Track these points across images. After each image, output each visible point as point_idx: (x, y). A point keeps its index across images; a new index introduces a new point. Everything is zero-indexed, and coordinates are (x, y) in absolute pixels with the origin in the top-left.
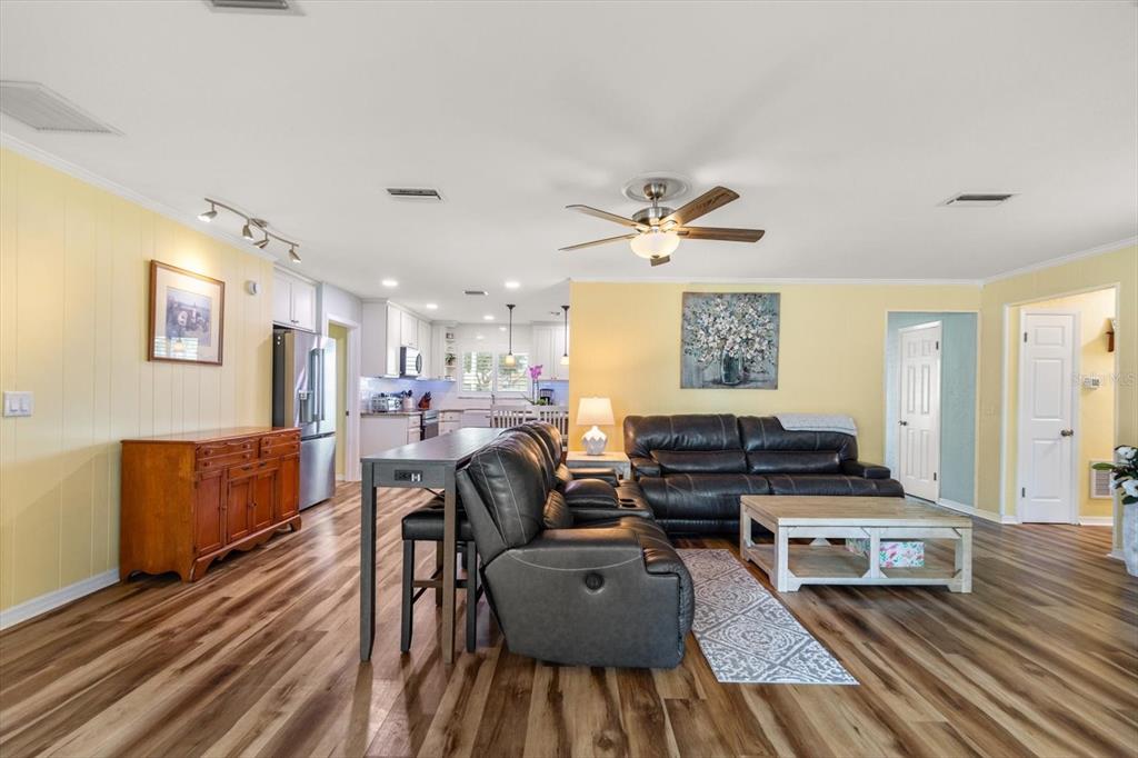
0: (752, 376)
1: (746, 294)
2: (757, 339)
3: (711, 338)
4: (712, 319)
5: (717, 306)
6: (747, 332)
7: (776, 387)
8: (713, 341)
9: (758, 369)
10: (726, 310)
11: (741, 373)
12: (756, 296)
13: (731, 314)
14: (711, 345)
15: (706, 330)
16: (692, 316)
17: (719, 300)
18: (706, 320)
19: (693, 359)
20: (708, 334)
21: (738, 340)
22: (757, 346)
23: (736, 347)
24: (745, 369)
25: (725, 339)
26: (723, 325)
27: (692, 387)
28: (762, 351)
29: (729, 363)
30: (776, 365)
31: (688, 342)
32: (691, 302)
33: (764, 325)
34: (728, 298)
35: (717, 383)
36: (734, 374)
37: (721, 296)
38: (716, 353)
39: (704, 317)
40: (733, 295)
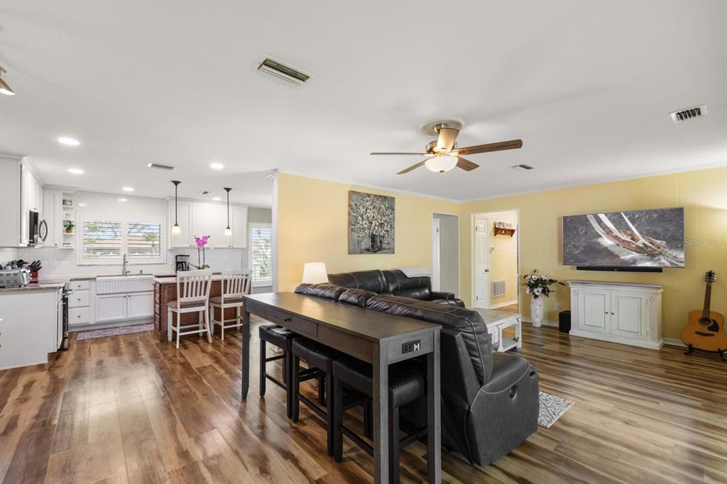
0: (384, 246)
1: (380, 196)
2: (386, 224)
3: (364, 222)
4: (365, 210)
5: (367, 201)
6: (381, 219)
7: (394, 253)
8: (365, 224)
9: (386, 242)
10: (371, 204)
11: (379, 244)
12: (385, 198)
13: (374, 207)
14: (365, 226)
15: (362, 216)
16: (355, 207)
17: (368, 198)
18: (362, 210)
19: (355, 235)
20: (363, 220)
21: (378, 224)
22: (386, 228)
23: (376, 228)
24: (381, 242)
25: (371, 223)
26: (370, 214)
27: (355, 253)
28: (388, 231)
29: (373, 238)
30: (393, 239)
31: (352, 223)
32: (354, 197)
33: (388, 215)
34: (372, 197)
35: (368, 250)
36: (377, 245)
37: (369, 195)
38: (367, 231)
39: (361, 208)
40: (375, 196)
